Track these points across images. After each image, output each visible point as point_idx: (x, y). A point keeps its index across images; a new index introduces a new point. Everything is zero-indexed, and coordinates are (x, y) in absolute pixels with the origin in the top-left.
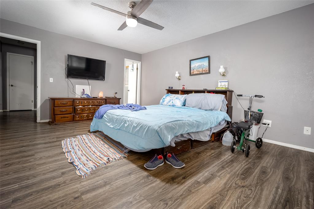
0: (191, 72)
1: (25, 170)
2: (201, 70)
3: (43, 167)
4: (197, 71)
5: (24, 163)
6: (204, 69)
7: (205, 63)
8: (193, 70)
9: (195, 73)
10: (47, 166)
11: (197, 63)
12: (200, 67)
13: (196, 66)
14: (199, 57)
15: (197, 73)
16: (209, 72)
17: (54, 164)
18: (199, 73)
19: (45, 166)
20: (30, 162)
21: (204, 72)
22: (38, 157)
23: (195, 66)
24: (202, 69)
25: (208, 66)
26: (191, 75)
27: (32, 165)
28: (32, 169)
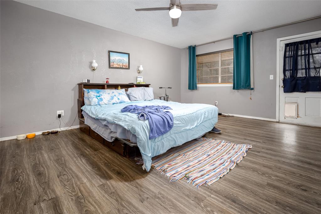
0: (111, 64)
1: (284, 170)
2: (121, 64)
3: (268, 164)
4: (117, 64)
5: (284, 178)
6: (124, 64)
7: (125, 58)
8: (113, 62)
9: (115, 66)
10: (264, 163)
11: (117, 56)
12: (120, 61)
13: (117, 59)
14: (119, 52)
15: (117, 66)
16: (129, 68)
17: (258, 161)
18: (119, 67)
19: (266, 163)
20: (277, 176)
21: (124, 67)
22: (265, 178)
23: (115, 59)
24: (123, 64)
25: (128, 62)
26: (110, 67)
27: (276, 171)
28: (279, 167)
